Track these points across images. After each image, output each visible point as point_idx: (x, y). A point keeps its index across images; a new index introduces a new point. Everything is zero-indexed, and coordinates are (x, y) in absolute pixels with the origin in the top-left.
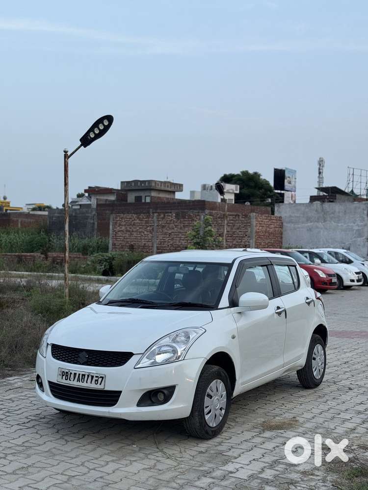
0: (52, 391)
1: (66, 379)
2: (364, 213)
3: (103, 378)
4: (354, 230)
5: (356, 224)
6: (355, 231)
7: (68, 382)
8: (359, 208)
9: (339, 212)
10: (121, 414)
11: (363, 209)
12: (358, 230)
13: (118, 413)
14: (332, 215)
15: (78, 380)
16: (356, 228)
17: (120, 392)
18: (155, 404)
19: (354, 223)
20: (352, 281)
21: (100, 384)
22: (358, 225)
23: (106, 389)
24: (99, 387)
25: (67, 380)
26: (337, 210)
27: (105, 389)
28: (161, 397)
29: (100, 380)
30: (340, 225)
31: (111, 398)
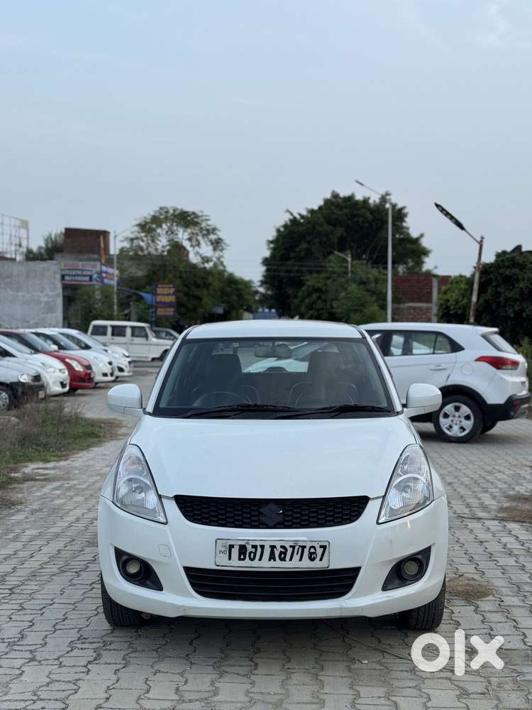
0: (193, 585)
1: (240, 559)
2: (55, 278)
3: (324, 547)
4: (42, 302)
5: (45, 293)
6: (43, 304)
7: (247, 562)
8: (48, 270)
9: (18, 276)
10: (363, 608)
11: (55, 273)
12: (47, 303)
13: (360, 607)
14: (8, 280)
15: (272, 557)
16: (44, 299)
17: (356, 570)
18: (409, 582)
19: (42, 292)
20: (105, 375)
21: (321, 560)
22: (47, 295)
23: (332, 567)
24: (317, 565)
25: (244, 559)
26: (15, 273)
27: (330, 568)
28: (412, 568)
29: (320, 551)
30: (20, 294)
31: (341, 581)
